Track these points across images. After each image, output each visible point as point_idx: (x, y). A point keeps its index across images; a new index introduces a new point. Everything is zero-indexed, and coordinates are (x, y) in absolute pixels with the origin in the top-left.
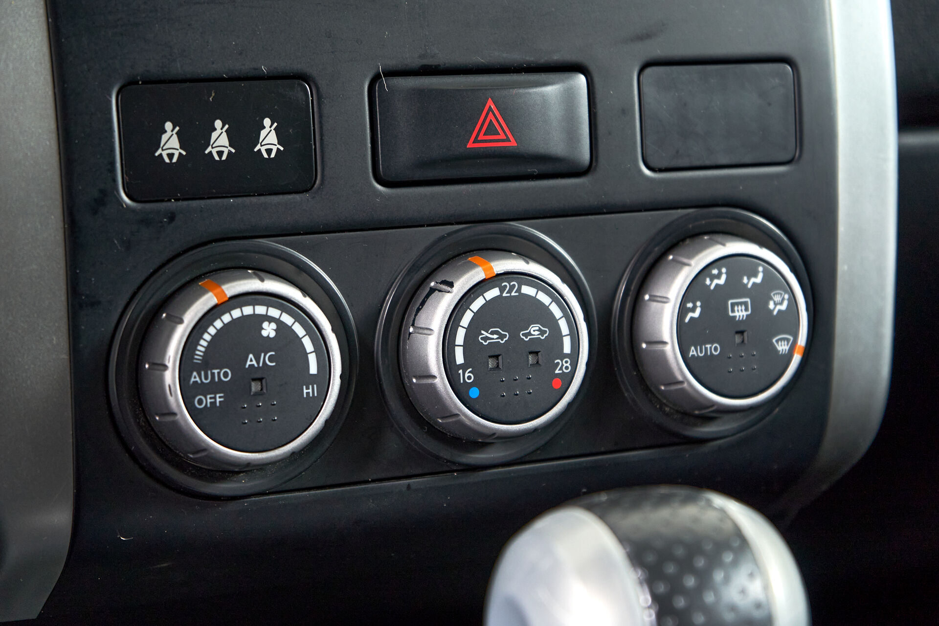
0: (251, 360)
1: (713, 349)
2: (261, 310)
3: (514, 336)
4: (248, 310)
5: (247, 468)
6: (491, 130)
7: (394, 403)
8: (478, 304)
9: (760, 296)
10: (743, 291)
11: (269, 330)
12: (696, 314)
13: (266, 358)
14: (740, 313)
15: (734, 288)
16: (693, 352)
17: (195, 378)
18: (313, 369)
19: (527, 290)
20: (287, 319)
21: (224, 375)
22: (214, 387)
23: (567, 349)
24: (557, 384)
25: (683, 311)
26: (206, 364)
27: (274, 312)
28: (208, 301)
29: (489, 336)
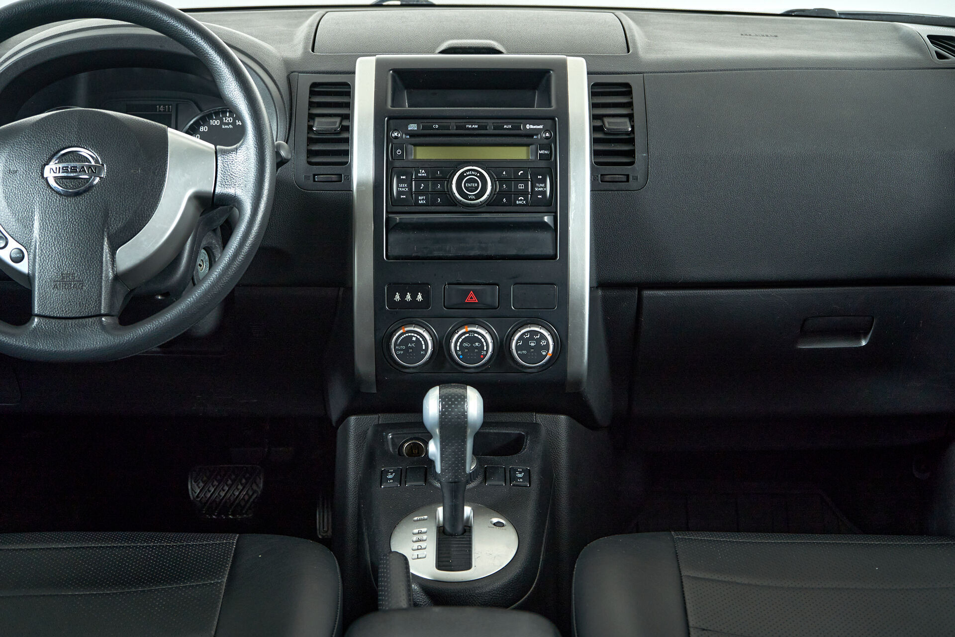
0: (410, 345)
1: (525, 352)
2: (412, 334)
3: (472, 345)
4: (410, 334)
5: (409, 368)
6: (471, 298)
7: (447, 357)
8: (463, 337)
9: (538, 341)
10: (534, 339)
11: (414, 339)
12: (521, 344)
13: (413, 345)
14: (533, 344)
15: (531, 338)
16: (519, 352)
17: (397, 347)
18: (424, 348)
19: (476, 335)
20: (419, 337)
21: (404, 347)
22: (401, 350)
23: (485, 349)
24: (482, 357)
25: (517, 343)
26: (399, 345)
27: (416, 335)
28: (401, 331)
29: (465, 344)
